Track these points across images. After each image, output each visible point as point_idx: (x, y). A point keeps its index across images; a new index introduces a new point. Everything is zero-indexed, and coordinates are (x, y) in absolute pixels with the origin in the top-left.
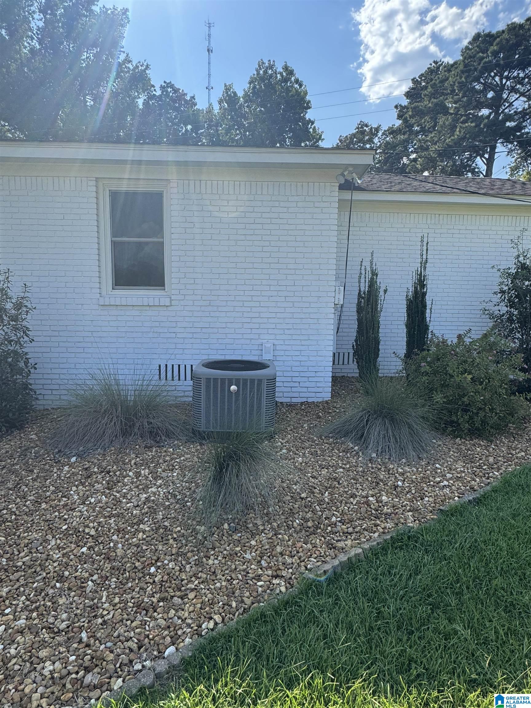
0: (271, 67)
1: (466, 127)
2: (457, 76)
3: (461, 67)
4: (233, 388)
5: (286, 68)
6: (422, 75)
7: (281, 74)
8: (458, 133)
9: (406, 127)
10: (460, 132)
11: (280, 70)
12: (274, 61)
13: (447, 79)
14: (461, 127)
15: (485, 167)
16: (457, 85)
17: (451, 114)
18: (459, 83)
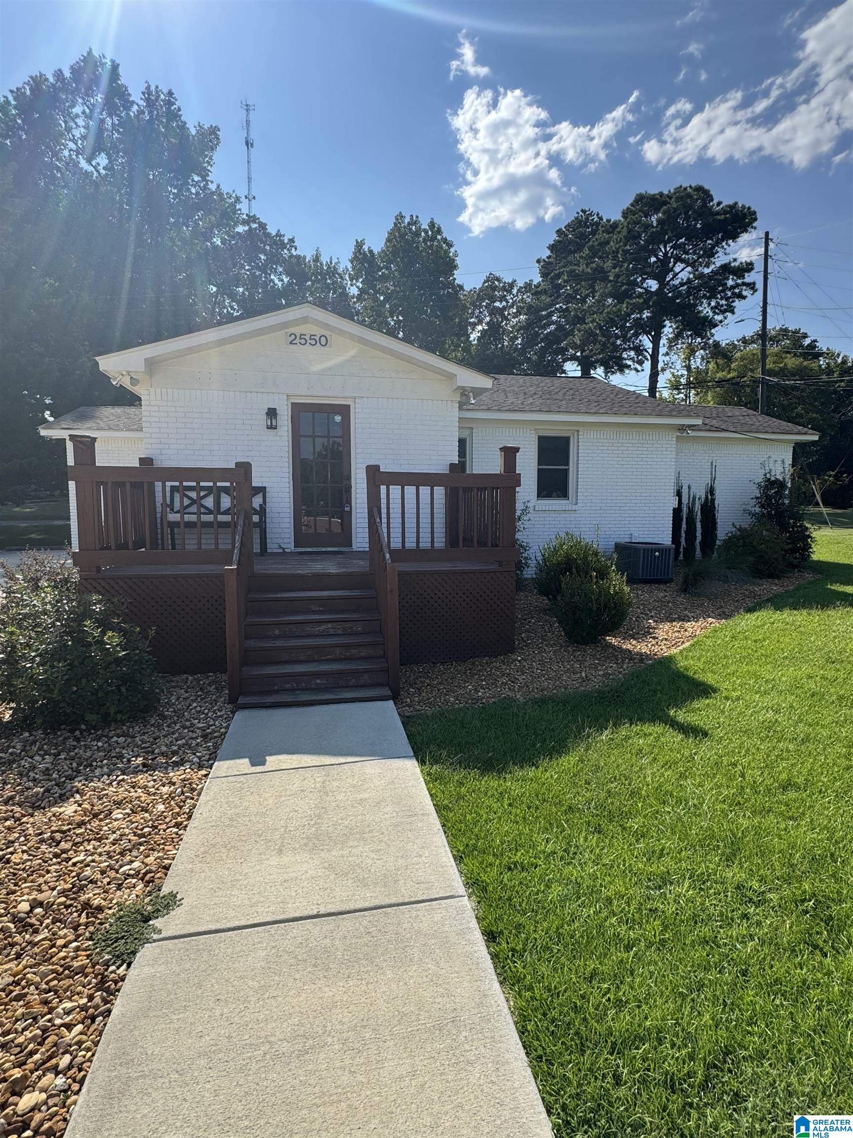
0: (413, 222)
1: (634, 303)
2: (620, 242)
3: (625, 232)
4: (657, 554)
5: (432, 225)
6: (568, 226)
7: (426, 232)
8: (625, 309)
9: (553, 287)
10: (627, 308)
11: (425, 226)
12: (417, 217)
13: (608, 243)
14: (628, 303)
15: (651, 345)
16: (621, 252)
17: (611, 281)
18: (623, 251)
